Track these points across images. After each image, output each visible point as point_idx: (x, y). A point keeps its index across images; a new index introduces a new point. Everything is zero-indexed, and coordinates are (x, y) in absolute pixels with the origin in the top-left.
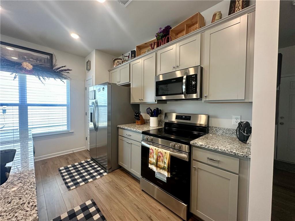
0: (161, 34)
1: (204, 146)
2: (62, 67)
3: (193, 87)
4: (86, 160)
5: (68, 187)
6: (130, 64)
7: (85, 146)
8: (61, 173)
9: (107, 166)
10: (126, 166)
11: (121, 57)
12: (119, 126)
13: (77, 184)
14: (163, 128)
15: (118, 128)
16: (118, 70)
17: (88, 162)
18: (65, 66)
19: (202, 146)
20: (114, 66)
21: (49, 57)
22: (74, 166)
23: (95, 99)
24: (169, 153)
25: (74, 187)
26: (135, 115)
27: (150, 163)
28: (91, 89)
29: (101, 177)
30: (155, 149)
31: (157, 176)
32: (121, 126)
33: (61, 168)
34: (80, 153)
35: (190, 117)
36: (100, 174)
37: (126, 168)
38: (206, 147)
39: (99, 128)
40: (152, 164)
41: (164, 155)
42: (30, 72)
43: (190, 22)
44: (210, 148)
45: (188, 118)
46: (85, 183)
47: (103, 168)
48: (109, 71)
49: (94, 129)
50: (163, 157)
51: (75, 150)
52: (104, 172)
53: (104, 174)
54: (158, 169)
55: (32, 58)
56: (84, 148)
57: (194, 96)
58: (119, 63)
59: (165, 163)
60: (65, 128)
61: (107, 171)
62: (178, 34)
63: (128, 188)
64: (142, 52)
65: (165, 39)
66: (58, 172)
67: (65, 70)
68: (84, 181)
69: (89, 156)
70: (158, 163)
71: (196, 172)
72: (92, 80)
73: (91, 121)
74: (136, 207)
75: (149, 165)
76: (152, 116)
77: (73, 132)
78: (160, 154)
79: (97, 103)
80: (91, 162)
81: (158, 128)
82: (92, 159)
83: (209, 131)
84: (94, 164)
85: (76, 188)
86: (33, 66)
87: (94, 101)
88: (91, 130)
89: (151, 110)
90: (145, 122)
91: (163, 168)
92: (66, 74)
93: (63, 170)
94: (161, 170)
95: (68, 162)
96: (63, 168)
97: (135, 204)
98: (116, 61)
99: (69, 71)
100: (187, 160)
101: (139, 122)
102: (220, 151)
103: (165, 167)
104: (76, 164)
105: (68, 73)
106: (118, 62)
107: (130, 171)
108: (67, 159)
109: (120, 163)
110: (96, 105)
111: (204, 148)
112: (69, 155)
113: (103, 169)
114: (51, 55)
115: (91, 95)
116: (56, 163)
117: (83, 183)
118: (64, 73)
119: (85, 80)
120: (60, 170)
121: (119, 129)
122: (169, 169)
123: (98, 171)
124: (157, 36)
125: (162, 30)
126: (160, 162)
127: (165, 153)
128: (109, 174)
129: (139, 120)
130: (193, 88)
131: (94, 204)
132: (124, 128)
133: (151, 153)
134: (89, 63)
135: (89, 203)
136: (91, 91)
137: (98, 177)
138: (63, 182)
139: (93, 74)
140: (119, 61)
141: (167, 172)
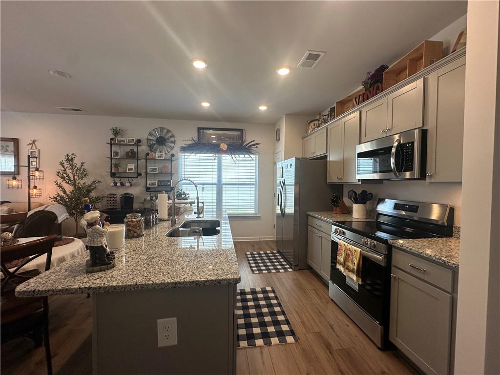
0: (370, 81)
1: (405, 248)
2: (251, 142)
3: (408, 161)
4: (272, 251)
5: (253, 271)
6: (327, 129)
7: (273, 235)
8: (248, 257)
9: (292, 260)
10: (315, 267)
11: (318, 117)
12: (309, 213)
13: (260, 270)
14: (373, 222)
15: (308, 215)
16: (313, 136)
17: (274, 253)
18: (253, 141)
19: (402, 248)
20: (309, 131)
21: (239, 133)
22: (259, 254)
23: (282, 177)
24: (359, 252)
25: (258, 272)
26: (332, 200)
27: (339, 263)
28: (279, 165)
29: (285, 272)
30: (344, 245)
31: (348, 282)
32: (311, 213)
33: (247, 253)
34: (267, 242)
35: (418, 207)
36: (285, 269)
37: (315, 269)
38: (408, 249)
39: (285, 214)
40: (340, 264)
41: (353, 252)
42: (225, 152)
43: (415, 55)
44: (411, 251)
45: (414, 208)
46: (268, 272)
47: (289, 263)
48: (303, 138)
49: (281, 215)
50: (352, 255)
51: (262, 238)
52: (289, 268)
53: (289, 270)
54: (347, 271)
55: (227, 138)
56: (271, 238)
57: (408, 175)
58: (316, 125)
59: (354, 263)
60: (252, 212)
61: (293, 267)
62: (400, 74)
63: (314, 292)
64: (345, 108)
65: (373, 89)
66: (245, 256)
67: (254, 145)
68: (267, 270)
69: (276, 248)
70: (347, 263)
71: (397, 284)
72: (281, 152)
73: (278, 205)
74: (317, 311)
75: (337, 265)
76: (356, 202)
77: (260, 217)
78: (349, 251)
79: (284, 182)
80: (276, 254)
81: (365, 220)
82: (279, 252)
83: (453, 234)
84: (280, 257)
85: (259, 273)
86: (228, 145)
87: (281, 180)
88: (278, 216)
89: (355, 193)
90: (349, 211)
91: (352, 271)
92: (254, 149)
93: (249, 255)
94: (350, 273)
95: (254, 249)
96: (249, 253)
97: (317, 308)
98: (312, 124)
99: (257, 146)
100: (383, 264)
101: (338, 209)
102: (425, 256)
103: (354, 269)
104: (262, 252)
105: (257, 147)
106: (314, 125)
107: (319, 273)
108: (254, 246)
109: (310, 262)
110: (284, 184)
111: (405, 249)
112: (256, 242)
113: (289, 265)
114: (241, 130)
115: (279, 174)
116: (243, 247)
117: (266, 272)
118: (253, 148)
119: (274, 153)
120: (246, 255)
121: (309, 217)
122: (360, 272)
123: (283, 265)
124: (365, 83)
125: (371, 74)
126: (349, 262)
127: (355, 251)
128: (295, 272)
129: (338, 206)
130: (408, 163)
131: (273, 291)
132: (313, 215)
133: (340, 249)
134: (278, 132)
135: (269, 289)
136: (279, 168)
137: (282, 271)
138: (249, 265)
139: (282, 145)
140: (316, 122)
141: (356, 276)
